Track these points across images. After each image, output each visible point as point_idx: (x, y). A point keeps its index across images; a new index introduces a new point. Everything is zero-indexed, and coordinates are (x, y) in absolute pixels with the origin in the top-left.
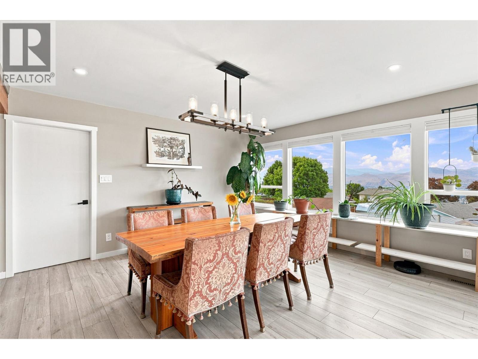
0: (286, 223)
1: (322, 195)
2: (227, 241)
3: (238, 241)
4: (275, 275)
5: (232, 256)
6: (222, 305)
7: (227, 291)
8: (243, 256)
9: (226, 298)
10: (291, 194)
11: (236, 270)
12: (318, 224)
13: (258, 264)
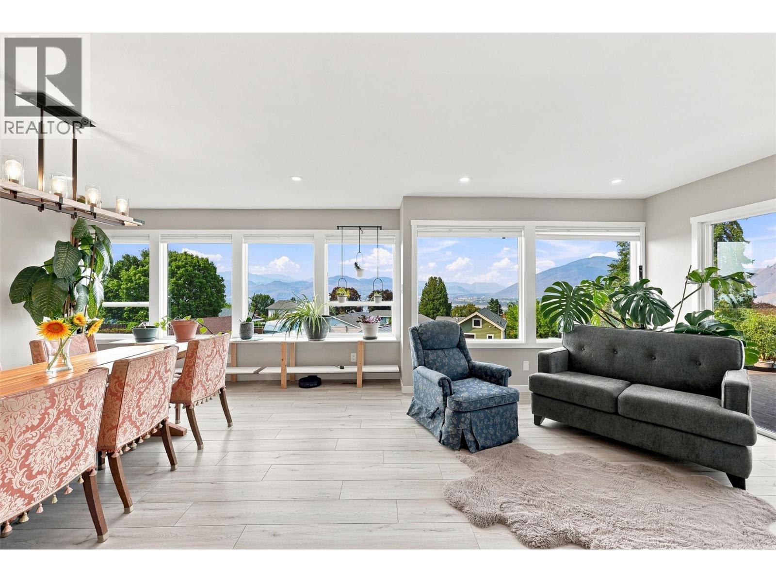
0: (167, 353)
1: (215, 313)
2: (67, 390)
3: (89, 389)
4: (149, 429)
5: (77, 413)
6: (52, 497)
7: (64, 471)
8: (95, 411)
9: (61, 481)
10: (166, 314)
11: (82, 433)
12: (213, 350)
13: (121, 418)
